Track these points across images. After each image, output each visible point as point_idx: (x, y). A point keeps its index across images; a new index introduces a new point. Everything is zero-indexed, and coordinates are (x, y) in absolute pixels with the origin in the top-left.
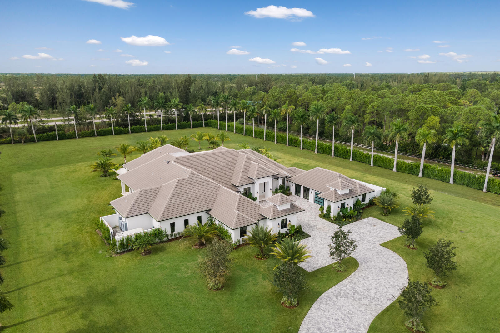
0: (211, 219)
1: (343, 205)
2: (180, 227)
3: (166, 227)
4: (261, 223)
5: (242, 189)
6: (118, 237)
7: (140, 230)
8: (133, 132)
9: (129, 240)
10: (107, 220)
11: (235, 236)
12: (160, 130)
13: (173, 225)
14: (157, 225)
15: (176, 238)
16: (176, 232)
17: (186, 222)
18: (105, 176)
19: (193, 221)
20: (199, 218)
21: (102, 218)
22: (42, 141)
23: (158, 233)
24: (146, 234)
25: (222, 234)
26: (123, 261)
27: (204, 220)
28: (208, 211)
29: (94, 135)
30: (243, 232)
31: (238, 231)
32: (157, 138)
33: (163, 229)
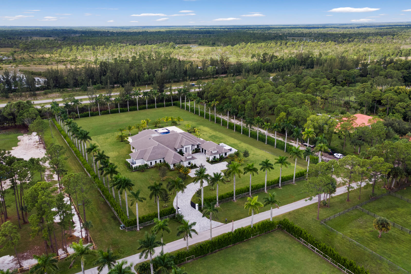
0: (164, 161)
1: (215, 157)
2: (154, 163)
3: (149, 163)
4: (181, 163)
5: (178, 150)
6: (134, 166)
7: (140, 164)
8: (130, 110)
9: (137, 167)
10: (129, 161)
11: (172, 167)
12: (146, 108)
13: (151, 163)
14: (146, 163)
15: (152, 167)
16: (152, 165)
17: (156, 162)
18: (122, 141)
19: (158, 161)
20: (160, 161)
21: (127, 160)
22: (82, 117)
23: (146, 165)
24: (142, 165)
25: (167, 165)
26: (135, 174)
27: (162, 161)
28: (163, 158)
29: (109, 113)
30: (174, 165)
31: (173, 165)
32: (145, 121)
33: (148, 164)
